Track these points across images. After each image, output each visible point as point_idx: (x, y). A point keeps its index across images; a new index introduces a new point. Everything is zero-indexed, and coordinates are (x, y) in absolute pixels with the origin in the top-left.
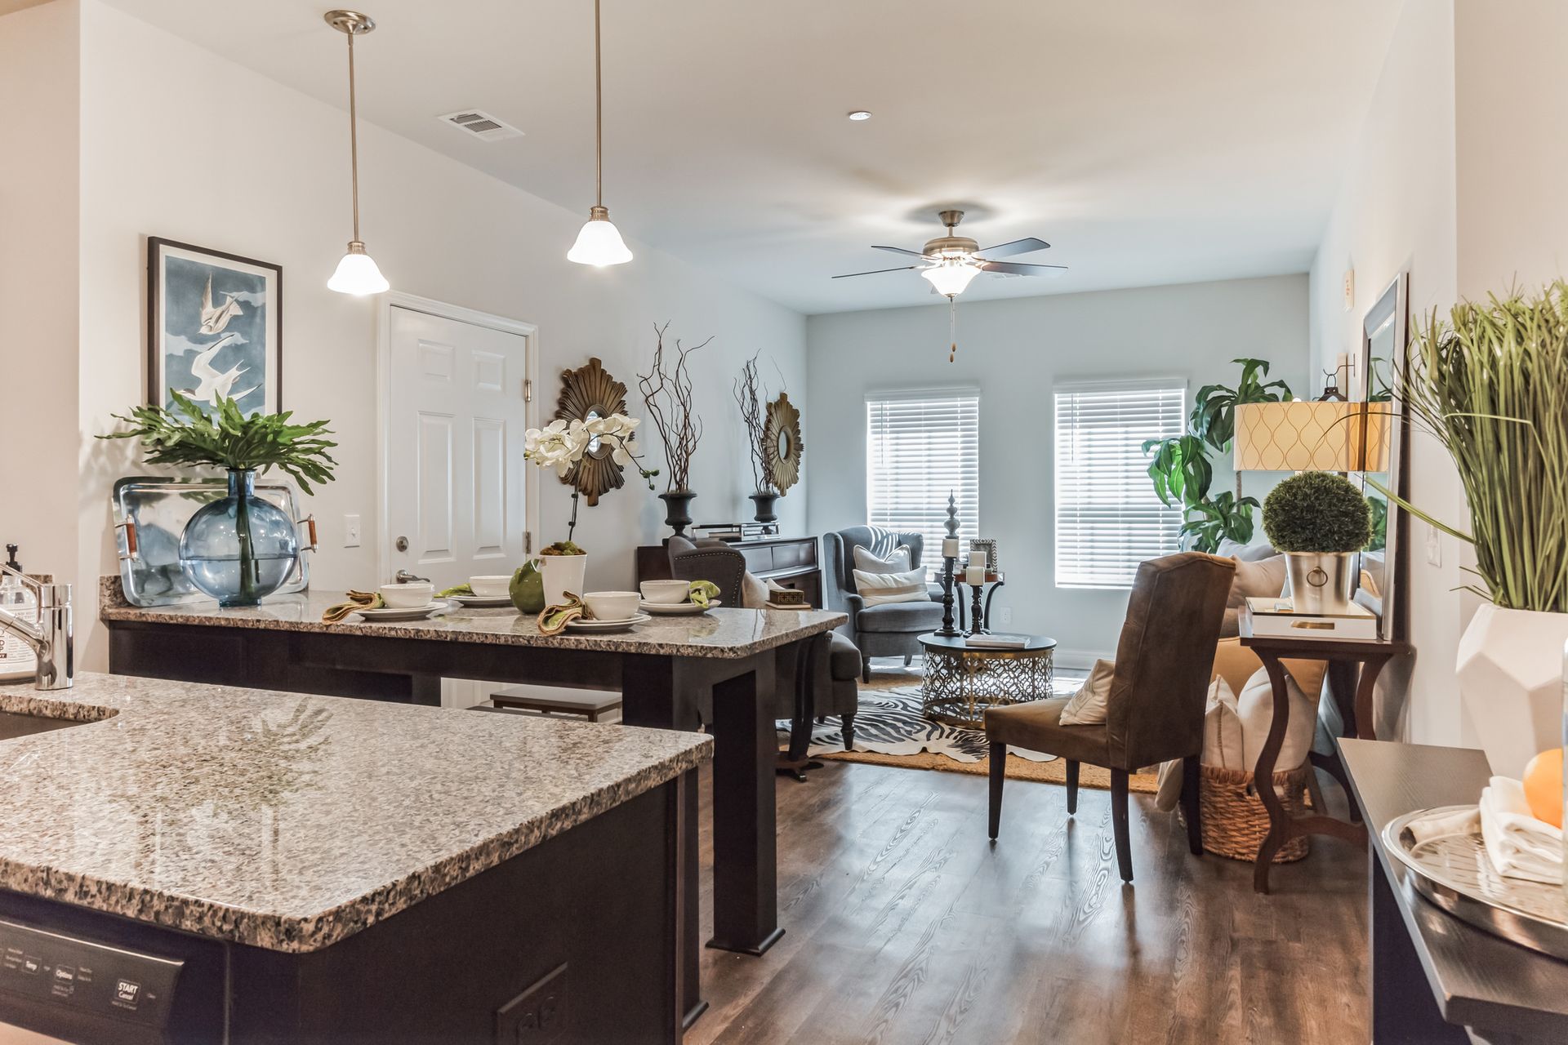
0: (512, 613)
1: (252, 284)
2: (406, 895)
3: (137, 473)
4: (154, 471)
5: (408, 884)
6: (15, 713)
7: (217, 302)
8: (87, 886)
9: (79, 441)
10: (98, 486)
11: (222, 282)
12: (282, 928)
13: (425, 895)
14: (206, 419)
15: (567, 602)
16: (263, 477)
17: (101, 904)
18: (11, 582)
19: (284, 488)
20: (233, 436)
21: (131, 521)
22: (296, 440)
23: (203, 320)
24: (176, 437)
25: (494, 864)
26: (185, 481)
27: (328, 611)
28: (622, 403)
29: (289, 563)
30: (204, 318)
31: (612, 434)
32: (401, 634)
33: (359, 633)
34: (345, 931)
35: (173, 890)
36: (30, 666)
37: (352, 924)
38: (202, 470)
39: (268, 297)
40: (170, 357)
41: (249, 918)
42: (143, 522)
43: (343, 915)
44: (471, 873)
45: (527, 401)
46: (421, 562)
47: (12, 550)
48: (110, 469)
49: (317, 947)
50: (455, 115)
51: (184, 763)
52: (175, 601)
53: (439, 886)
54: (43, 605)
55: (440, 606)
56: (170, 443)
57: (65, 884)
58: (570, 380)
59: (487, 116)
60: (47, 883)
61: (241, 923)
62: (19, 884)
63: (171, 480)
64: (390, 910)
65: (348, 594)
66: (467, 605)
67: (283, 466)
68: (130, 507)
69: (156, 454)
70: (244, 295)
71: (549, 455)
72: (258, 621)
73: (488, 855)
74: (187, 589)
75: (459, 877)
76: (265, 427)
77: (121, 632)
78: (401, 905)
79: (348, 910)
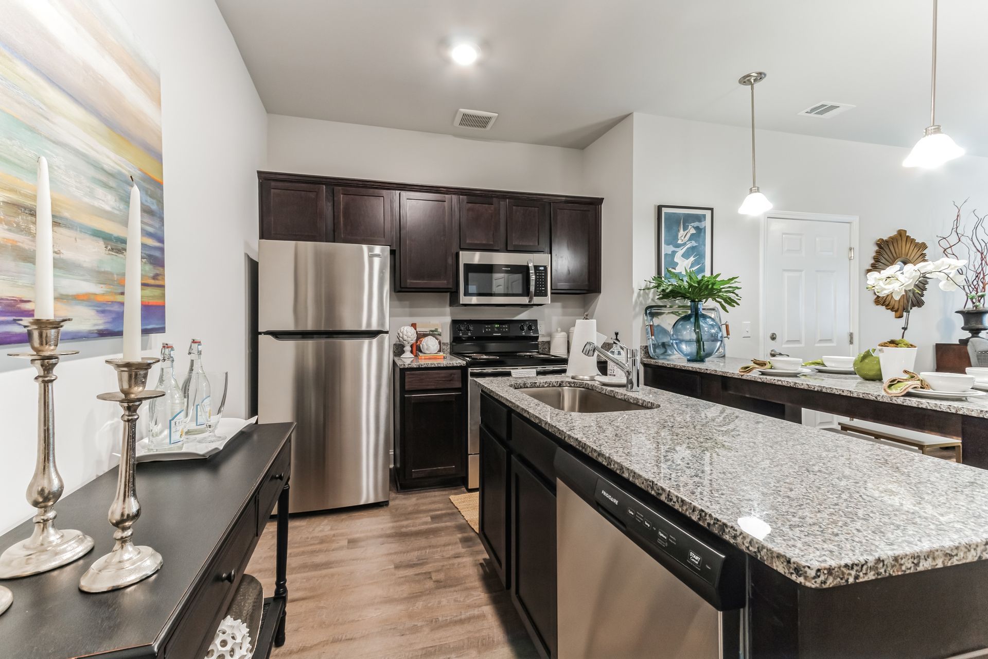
0: (856, 379)
1: (700, 218)
2: (875, 571)
3: (654, 304)
4: (660, 303)
5: (876, 564)
6: (620, 399)
7: (685, 229)
8: (671, 496)
9: (633, 292)
10: (640, 310)
11: (688, 219)
12: (792, 566)
13: (887, 574)
14: (681, 280)
15: (906, 376)
16: (704, 305)
17: (678, 508)
18: (616, 347)
19: (713, 309)
20: (694, 286)
21: (651, 324)
22: (721, 287)
23: (679, 237)
24: (670, 288)
25: (938, 567)
26: (671, 307)
27: (742, 368)
28: (923, 255)
29: (719, 343)
30: (679, 236)
31: (940, 272)
32: (785, 384)
33: (759, 380)
34: (835, 583)
35: (717, 515)
36: (624, 381)
37: (839, 579)
38: (678, 302)
39: (707, 223)
40: (666, 255)
41: (767, 550)
42: (656, 324)
43: (833, 572)
44: (920, 568)
45: (850, 259)
46: (784, 346)
47: (617, 334)
48: (643, 302)
49: (817, 587)
50: (809, 110)
51: (697, 438)
52: (668, 357)
53: (898, 571)
54: (629, 357)
55: (806, 370)
56: (668, 291)
57: (660, 491)
58: (882, 246)
59: (830, 104)
60: (652, 488)
61: (762, 550)
62: (640, 484)
63: (665, 306)
64: (864, 577)
65: (752, 361)
66: (820, 371)
67: (714, 299)
68: (651, 318)
69: (661, 296)
70: (696, 224)
71: (886, 287)
72: (707, 369)
73: (934, 559)
74: (673, 353)
75: (912, 569)
76: (708, 281)
77: (648, 368)
78: (871, 576)
79: (836, 569)
